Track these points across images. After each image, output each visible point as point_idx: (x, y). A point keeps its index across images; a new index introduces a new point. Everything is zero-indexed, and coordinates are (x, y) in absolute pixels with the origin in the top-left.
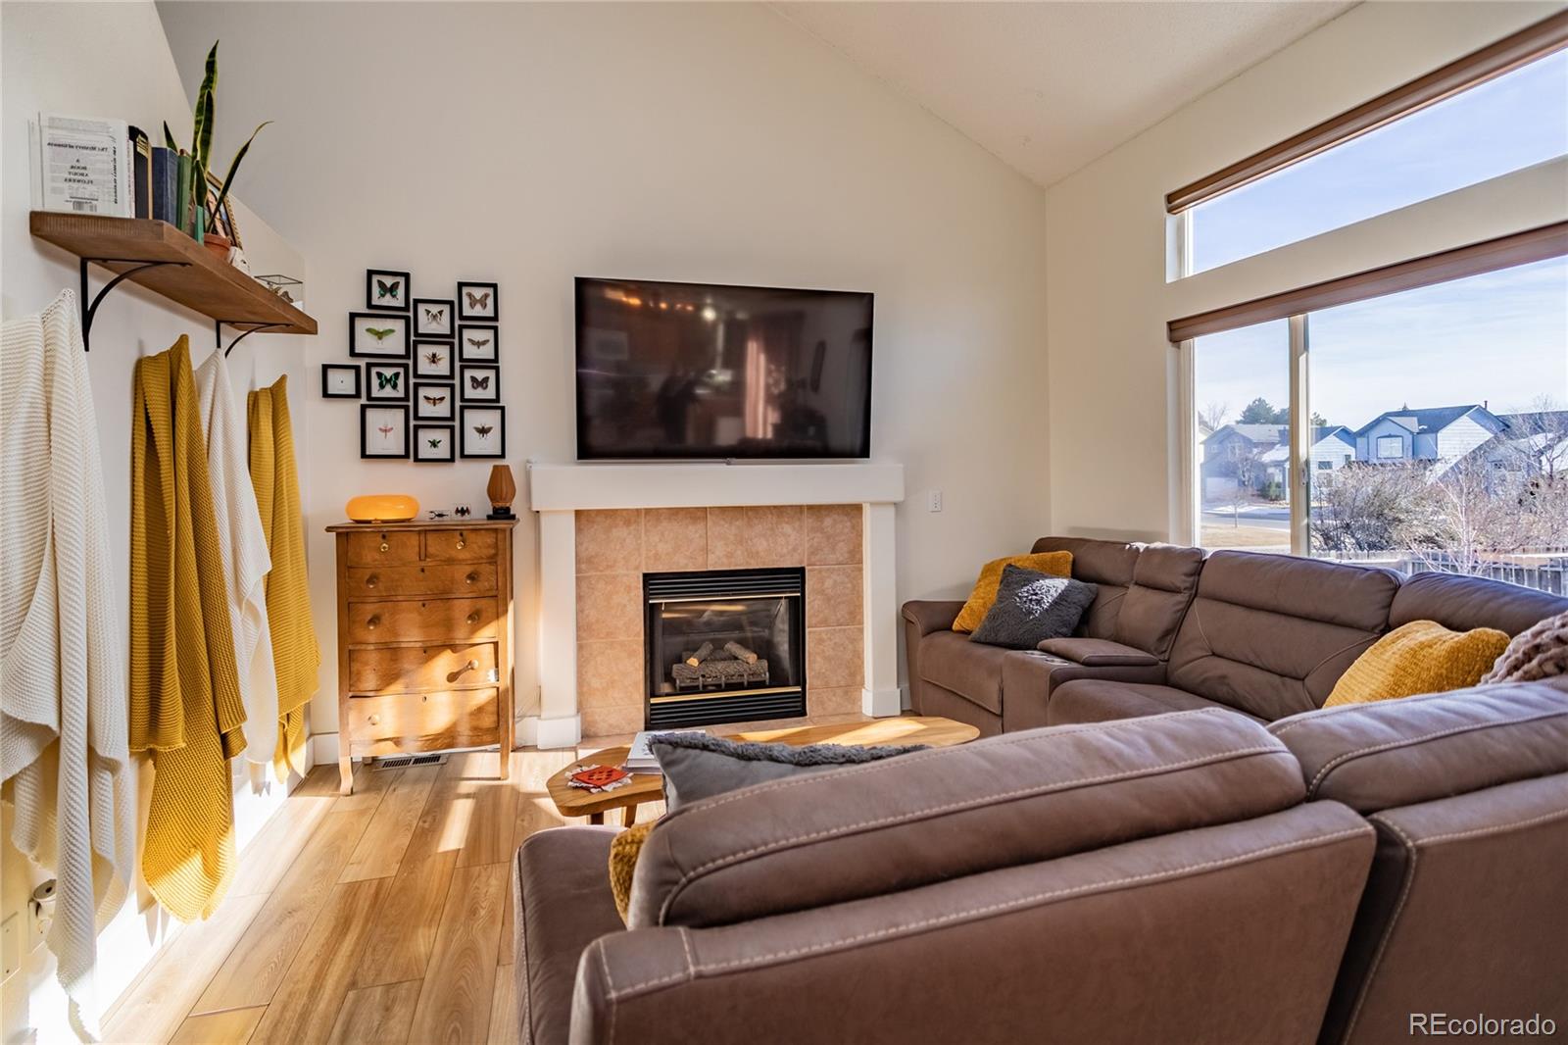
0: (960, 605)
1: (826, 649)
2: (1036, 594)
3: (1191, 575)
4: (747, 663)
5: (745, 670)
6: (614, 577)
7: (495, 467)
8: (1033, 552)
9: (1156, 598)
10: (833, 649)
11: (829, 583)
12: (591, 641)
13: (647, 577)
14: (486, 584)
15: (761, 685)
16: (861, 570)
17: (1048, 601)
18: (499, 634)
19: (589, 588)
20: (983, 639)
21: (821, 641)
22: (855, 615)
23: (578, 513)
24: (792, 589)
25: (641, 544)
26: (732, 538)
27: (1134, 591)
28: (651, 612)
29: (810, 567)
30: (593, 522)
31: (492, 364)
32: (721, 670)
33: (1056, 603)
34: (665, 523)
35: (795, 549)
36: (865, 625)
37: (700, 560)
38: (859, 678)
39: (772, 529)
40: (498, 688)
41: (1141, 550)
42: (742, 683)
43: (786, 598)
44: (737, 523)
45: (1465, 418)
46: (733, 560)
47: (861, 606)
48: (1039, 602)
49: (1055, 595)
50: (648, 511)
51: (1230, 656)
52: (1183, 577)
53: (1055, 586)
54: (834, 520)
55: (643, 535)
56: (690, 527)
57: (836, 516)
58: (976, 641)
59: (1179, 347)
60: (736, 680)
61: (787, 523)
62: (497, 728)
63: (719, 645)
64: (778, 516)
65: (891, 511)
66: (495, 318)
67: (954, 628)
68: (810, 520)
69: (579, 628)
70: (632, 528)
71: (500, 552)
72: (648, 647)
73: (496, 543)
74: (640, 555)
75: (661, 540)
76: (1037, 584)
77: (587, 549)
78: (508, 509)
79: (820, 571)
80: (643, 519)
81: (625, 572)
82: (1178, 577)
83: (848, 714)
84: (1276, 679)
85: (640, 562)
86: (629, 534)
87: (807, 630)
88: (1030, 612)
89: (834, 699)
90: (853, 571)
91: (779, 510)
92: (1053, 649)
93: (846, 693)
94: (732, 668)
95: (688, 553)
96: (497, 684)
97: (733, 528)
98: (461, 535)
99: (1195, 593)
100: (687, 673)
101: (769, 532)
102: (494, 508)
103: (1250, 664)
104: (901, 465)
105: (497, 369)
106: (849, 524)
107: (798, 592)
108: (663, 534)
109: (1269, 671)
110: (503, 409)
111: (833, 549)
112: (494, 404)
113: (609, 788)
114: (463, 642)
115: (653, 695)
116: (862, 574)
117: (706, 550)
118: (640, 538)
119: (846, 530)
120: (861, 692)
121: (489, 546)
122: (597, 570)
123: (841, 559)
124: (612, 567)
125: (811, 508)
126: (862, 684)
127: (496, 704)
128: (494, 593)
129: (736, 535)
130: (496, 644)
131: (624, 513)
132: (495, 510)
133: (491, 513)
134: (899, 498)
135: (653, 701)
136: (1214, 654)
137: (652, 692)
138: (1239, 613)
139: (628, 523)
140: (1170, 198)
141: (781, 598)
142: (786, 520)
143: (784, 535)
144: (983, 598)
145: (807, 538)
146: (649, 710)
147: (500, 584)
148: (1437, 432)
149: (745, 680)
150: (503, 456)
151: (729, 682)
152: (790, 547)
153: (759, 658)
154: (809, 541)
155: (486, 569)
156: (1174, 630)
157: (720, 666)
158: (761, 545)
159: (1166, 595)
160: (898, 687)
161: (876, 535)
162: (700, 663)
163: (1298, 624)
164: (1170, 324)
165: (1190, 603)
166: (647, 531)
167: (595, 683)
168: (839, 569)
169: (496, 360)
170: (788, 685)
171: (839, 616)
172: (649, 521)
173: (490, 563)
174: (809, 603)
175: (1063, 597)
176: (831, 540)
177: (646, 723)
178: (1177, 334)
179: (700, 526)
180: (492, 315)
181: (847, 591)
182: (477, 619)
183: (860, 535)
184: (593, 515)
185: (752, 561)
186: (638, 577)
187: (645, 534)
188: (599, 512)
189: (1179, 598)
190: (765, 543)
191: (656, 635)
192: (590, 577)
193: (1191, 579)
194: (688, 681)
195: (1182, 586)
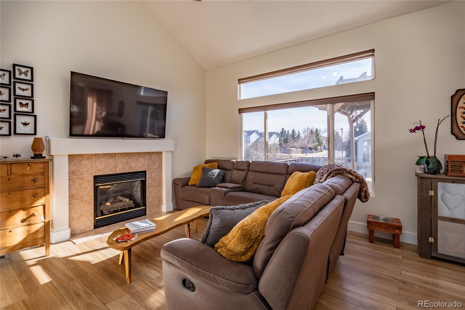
0: (190, 178)
1: (152, 195)
2: (213, 174)
3: (248, 166)
4: (126, 202)
5: (126, 204)
6: (83, 178)
7: (35, 138)
8: (204, 164)
9: (241, 172)
10: (154, 194)
11: (153, 175)
12: (73, 201)
13: (95, 177)
14: (40, 183)
15: (132, 208)
16: (162, 170)
17: (216, 175)
18: (46, 202)
19: (73, 182)
20: (200, 186)
21: (151, 192)
22: (160, 184)
23: (69, 155)
24: (142, 177)
25: (93, 166)
26: (124, 163)
27: (234, 171)
28: (96, 188)
29: (148, 171)
30: (74, 159)
31: (31, 98)
32: (118, 205)
33: (217, 175)
34: (102, 159)
35: (143, 165)
36: (163, 187)
37: (114, 170)
38: (161, 202)
39: (137, 160)
40: (45, 222)
41: (235, 162)
42: (126, 208)
43: (140, 180)
44: (126, 158)
45: (255, 133)
46: (125, 170)
47: (162, 181)
48: (214, 175)
49: (217, 173)
50: (96, 155)
51: (258, 183)
52: (246, 167)
53: (216, 171)
54: (155, 157)
55: (94, 163)
56: (111, 160)
57: (155, 155)
58: (198, 187)
59: (240, 115)
60: (123, 207)
61: (141, 158)
62: (44, 237)
63: (115, 198)
64: (139, 156)
65: (170, 153)
66: (32, 80)
67: (189, 184)
68: (148, 157)
69: (70, 197)
70: (89, 161)
71: (46, 171)
72: (95, 201)
73: (45, 167)
74: (93, 169)
75: (100, 164)
76: (212, 171)
77: (72, 168)
78: (41, 155)
79: (151, 172)
80: (94, 157)
81: (87, 176)
82: (245, 167)
83: (158, 212)
84: (268, 187)
85: (93, 172)
86: (89, 162)
87: (147, 189)
88: (212, 178)
89: (154, 209)
90: (160, 171)
91: (139, 154)
92: (221, 186)
93: (158, 207)
94: (121, 204)
95: (110, 168)
96: (45, 220)
97: (125, 160)
98: (29, 165)
99: (248, 170)
100: (106, 208)
101: (136, 161)
102: (34, 154)
103: (262, 184)
104: (173, 141)
105: (33, 101)
106: (158, 157)
107: (144, 178)
108: (101, 162)
109: (266, 185)
110: (35, 117)
111: (154, 165)
112: (31, 114)
113: (133, 239)
114: (28, 206)
115: (97, 217)
116: (162, 172)
117: (115, 167)
118: (93, 164)
119: (158, 159)
120: (162, 206)
121: (42, 168)
122: (76, 175)
123: (157, 168)
124: (82, 174)
125: (148, 153)
126: (162, 204)
127: (44, 228)
128: (43, 186)
129: (125, 162)
130: (44, 206)
131: (87, 156)
132: (35, 155)
133: (33, 156)
134: (173, 150)
135: (97, 218)
136: (254, 183)
137: (96, 215)
138: (259, 174)
139: (88, 159)
140: (239, 80)
141: (139, 180)
142: (141, 156)
143: (140, 161)
144: (196, 176)
145: (147, 162)
146: (95, 222)
147: (46, 182)
148: (250, 136)
149: (127, 207)
150: (35, 134)
151: (122, 208)
152: (142, 165)
153: (130, 200)
154: (147, 163)
155: (40, 177)
156: (245, 179)
157: (118, 204)
158: (134, 165)
159: (243, 171)
160: (172, 203)
161: (166, 161)
162: (110, 204)
163: (271, 175)
164: (239, 109)
165: (248, 173)
166: (95, 161)
167: (75, 216)
168: (156, 171)
169: (32, 96)
170: (141, 207)
171: (156, 184)
172: (96, 158)
173: (41, 175)
174: (147, 181)
175: (219, 174)
176: (154, 162)
177: (94, 226)
178: (240, 112)
179: (114, 159)
180: (30, 79)
181: (158, 177)
182: (36, 197)
183: (161, 161)
184: (74, 156)
185: (131, 170)
186: (92, 177)
187: (95, 163)
188: (76, 155)
189: (246, 172)
190: (135, 164)
191: (98, 196)
192: (73, 178)
193: (248, 167)
194: (107, 210)
195: (246, 169)
